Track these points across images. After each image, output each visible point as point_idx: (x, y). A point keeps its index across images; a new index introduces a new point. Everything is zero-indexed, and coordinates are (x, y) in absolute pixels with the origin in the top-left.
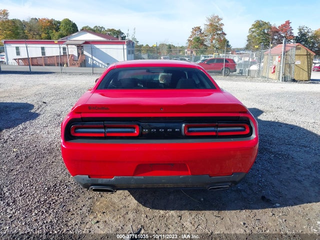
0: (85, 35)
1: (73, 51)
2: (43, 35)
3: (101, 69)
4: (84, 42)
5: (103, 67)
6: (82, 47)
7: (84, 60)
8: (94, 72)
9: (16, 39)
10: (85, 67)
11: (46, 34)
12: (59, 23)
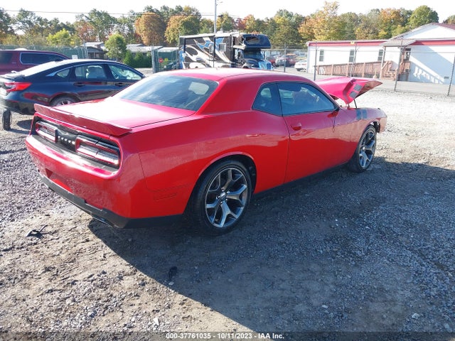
0: (433, 30)
1: (393, 55)
2: (382, 33)
3: (430, 85)
4: (414, 41)
5: (437, 82)
6: (409, 50)
7: (407, 70)
8: (397, 88)
9: (340, 39)
10: (406, 80)
11: (385, 31)
12: (410, 13)
